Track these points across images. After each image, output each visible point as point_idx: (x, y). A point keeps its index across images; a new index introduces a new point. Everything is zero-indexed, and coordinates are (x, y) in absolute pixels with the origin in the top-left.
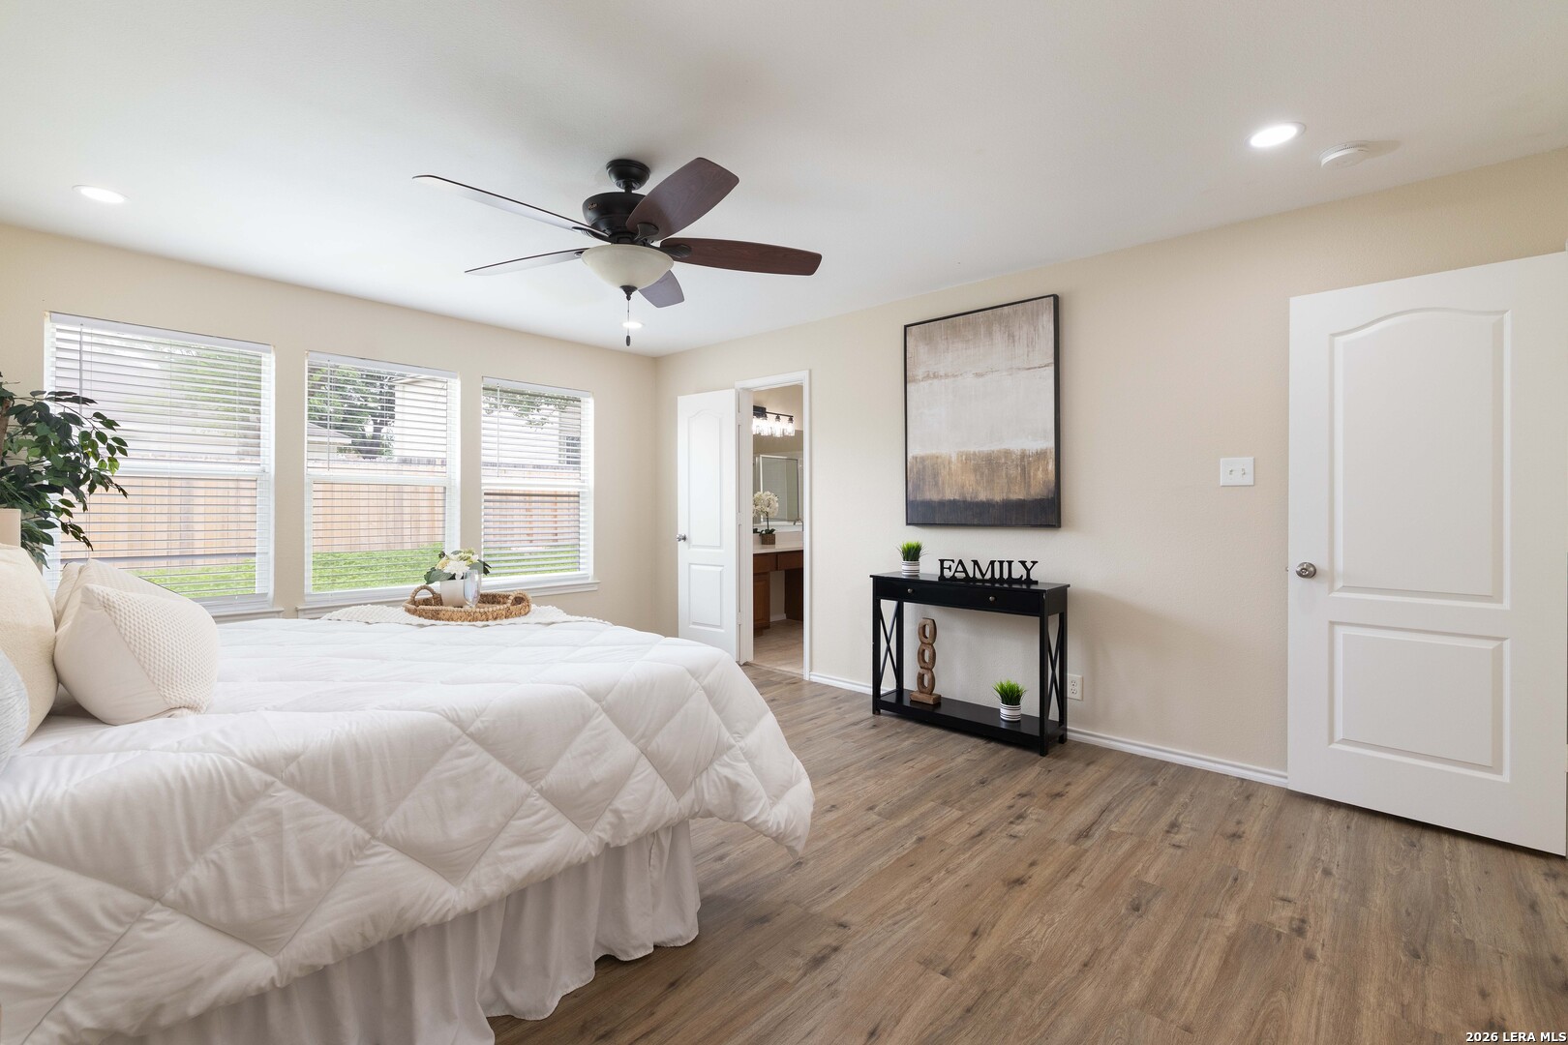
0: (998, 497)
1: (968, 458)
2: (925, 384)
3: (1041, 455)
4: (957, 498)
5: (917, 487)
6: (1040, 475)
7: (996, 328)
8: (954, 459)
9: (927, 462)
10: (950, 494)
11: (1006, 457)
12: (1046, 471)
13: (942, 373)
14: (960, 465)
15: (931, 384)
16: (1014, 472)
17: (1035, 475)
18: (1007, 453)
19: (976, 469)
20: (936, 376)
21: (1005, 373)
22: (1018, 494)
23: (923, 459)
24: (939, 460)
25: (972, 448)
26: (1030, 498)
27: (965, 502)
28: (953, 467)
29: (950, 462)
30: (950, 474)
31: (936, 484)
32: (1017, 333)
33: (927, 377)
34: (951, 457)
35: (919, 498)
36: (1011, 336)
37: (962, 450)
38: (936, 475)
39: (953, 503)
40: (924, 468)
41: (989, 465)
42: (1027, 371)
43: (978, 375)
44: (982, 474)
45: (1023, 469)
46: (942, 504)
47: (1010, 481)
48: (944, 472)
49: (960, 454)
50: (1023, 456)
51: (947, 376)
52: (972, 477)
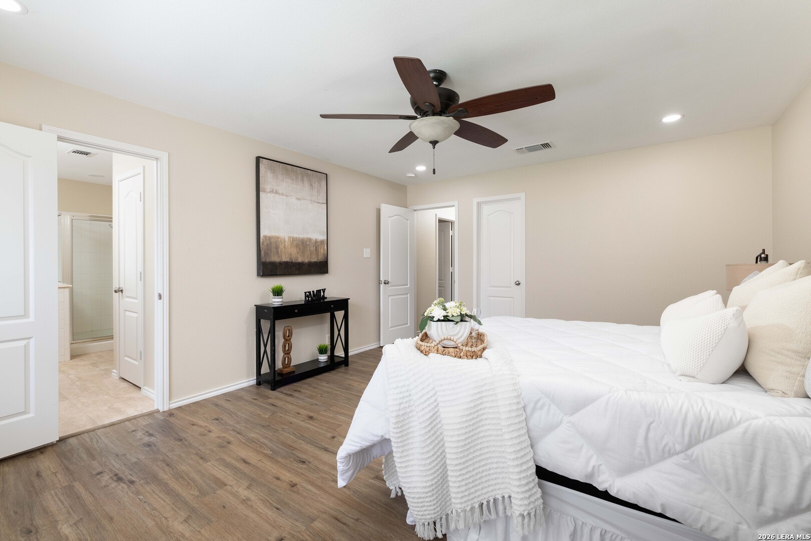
0: (306, 261)
1: (293, 240)
2: (271, 195)
3: (322, 242)
4: (288, 260)
5: (267, 254)
6: (322, 251)
7: (305, 178)
8: (287, 240)
9: (272, 240)
10: (285, 259)
11: (310, 242)
12: (324, 249)
13: (280, 192)
14: (289, 243)
15: (274, 196)
16: (313, 249)
17: (320, 251)
18: (310, 240)
19: (297, 246)
20: (277, 192)
21: (309, 202)
22: (314, 259)
23: (270, 238)
24: (279, 239)
25: (295, 236)
26: (319, 261)
27: (292, 262)
28: (286, 244)
29: (285, 241)
30: (285, 247)
31: (278, 253)
32: (313, 185)
33: (272, 192)
34: (285, 238)
35: (268, 260)
36: (311, 185)
37: (290, 235)
38: (277, 248)
39: (286, 263)
40: (270, 243)
41: (302, 244)
42: (317, 204)
43: (298, 199)
44: (300, 248)
45: (316, 248)
46: (281, 263)
47: (311, 253)
48: (281, 246)
49: (289, 238)
50: (316, 242)
51: (283, 194)
52: (295, 250)
